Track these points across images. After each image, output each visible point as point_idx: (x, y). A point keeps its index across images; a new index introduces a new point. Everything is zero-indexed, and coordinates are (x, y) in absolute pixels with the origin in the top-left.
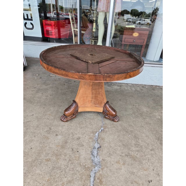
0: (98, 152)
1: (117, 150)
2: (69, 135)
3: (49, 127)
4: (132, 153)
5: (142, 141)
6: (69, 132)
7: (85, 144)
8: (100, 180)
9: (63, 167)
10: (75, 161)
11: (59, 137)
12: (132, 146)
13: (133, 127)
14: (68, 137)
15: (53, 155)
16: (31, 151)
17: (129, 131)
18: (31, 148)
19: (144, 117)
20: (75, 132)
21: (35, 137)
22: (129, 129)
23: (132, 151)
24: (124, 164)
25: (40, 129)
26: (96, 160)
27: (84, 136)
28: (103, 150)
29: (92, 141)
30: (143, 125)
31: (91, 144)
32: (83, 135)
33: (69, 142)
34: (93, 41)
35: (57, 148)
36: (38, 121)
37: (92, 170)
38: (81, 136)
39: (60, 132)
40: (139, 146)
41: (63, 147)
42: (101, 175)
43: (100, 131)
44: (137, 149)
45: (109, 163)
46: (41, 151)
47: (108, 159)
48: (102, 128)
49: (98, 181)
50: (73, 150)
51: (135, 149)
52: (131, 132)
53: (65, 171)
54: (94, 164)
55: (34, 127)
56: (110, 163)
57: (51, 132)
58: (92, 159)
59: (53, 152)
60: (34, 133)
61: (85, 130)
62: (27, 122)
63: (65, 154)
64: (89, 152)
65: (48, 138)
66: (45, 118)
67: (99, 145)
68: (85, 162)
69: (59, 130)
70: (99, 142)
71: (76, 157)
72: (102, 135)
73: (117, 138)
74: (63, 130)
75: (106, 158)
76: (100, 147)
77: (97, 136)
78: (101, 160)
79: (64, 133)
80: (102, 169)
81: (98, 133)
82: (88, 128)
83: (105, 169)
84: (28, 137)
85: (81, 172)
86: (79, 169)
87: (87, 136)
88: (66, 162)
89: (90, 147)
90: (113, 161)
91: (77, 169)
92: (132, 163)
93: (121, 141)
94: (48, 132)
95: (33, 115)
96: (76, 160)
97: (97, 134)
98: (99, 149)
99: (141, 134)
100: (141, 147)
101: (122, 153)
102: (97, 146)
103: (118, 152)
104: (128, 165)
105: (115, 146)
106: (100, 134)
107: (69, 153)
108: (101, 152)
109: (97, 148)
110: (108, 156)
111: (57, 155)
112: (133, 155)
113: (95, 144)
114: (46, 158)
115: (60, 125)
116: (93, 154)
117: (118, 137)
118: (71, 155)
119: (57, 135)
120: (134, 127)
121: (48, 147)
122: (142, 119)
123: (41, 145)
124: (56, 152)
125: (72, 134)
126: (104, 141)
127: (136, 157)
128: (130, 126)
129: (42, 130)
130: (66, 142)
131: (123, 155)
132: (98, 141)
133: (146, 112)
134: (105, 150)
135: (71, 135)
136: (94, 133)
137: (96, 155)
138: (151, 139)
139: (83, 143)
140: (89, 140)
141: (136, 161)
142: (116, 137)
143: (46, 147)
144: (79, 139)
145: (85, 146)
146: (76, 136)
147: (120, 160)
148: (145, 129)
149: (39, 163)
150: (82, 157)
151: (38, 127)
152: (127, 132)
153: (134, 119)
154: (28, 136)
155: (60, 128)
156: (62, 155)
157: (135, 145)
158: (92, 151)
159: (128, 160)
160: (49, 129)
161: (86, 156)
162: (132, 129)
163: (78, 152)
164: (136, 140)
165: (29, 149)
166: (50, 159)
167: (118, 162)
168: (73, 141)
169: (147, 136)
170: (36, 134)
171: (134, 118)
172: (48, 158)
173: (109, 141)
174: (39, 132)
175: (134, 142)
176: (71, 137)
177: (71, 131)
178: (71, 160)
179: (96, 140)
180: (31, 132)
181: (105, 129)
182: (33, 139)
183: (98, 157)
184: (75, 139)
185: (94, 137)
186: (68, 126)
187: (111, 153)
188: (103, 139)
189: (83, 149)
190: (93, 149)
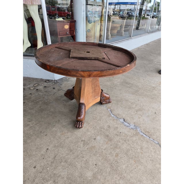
1: (131, 113)
2: (101, 130)
3: (80, 140)
4: (136, 109)
5: (131, 100)
6: (98, 130)
7: (116, 126)
8: (147, 132)
9: (128, 147)
10: (127, 138)
11: (98, 138)
14: (103, 132)
15: (113, 150)
16: (99, 166)
18: (96, 165)
19: (114, 88)
20: (101, 126)
21: (83, 157)
22: (119, 99)
24: (142, 116)
25: (76, 149)
26: (132, 126)
28: (127, 119)
30: (120, 92)
31: (119, 123)
33: (108, 134)
36: (62, 147)
37: (139, 133)
38: (108, 124)
39: (93, 135)
40: (133, 103)
41: (110, 140)
42: (144, 130)
43: (110, 112)
44: (135, 105)
45: (138, 122)
46: (105, 158)
47: (135, 121)
48: (109, 110)
49: (147, 133)
50: (117, 135)
52: (121, 99)
53: (133, 148)
54: (135, 129)
57: (88, 142)
59: (111, 148)
60: (78, 156)
61: (104, 119)
62: (54, 158)
63: (118, 141)
64: (125, 127)
65: (94, 147)
66: (65, 140)
67: (122, 119)
68: (131, 133)
69: (91, 135)
70: (120, 118)
71: (124, 136)
72: (115, 113)
74: (93, 132)
75: (133, 121)
76: (124, 119)
78: (133, 124)
79: (97, 133)
81: (111, 114)
82: (103, 117)
83: (141, 126)
85: (137, 139)
86: (134, 139)
87: (111, 121)
88: (126, 144)
89: (121, 124)
90: (137, 119)
91: (134, 140)
93: (125, 108)
94: (86, 143)
97: (113, 115)
98: (125, 121)
99: (126, 97)
102: (122, 120)
103: (133, 114)
105: (127, 112)
107: (118, 138)
108: (128, 121)
109: (123, 121)
111: (116, 147)
112: (138, 109)
113: (119, 120)
114: (114, 156)
116: (127, 126)
118: (121, 138)
119: (95, 139)
120: (118, 96)
121: (103, 151)
122: (115, 90)
123: (98, 155)
124: (112, 147)
125: (101, 128)
126: (121, 115)
127: (140, 109)
129: (79, 149)
130: (107, 136)
131: (135, 112)
133: (110, 84)
135: (102, 130)
136: (110, 116)
137: (129, 125)
138: (131, 96)
139: (115, 126)
141: (142, 110)
142: (121, 108)
143: (102, 152)
144: (109, 127)
145: (118, 126)
146: (106, 127)
147: (138, 116)
148: (124, 93)
149: (116, 164)
150: (126, 132)
152: (120, 101)
154: (77, 163)
155: (89, 133)
156: (118, 144)
159: (139, 113)
160: (82, 142)
161: (127, 130)
163: (121, 133)
165: (95, 167)
166: (116, 154)
167: (139, 118)
168: (110, 131)
169: (129, 96)
170: (81, 155)
171: (112, 92)
172: (114, 155)
173: (122, 113)
174: (79, 152)
175: (129, 103)
176: (104, 130)
177: (98, 128)
178: (125, 140)
179: (117, 118)
180: (75, 159)
181: (110, 109)
182: (85, 160)
183: (131, 124)
184: (108, 129)
185: (114, 118)
186: (91, 127)
187: (131, 117)
188: (119, 114)
189: (120, 129)
190: (124, 124)
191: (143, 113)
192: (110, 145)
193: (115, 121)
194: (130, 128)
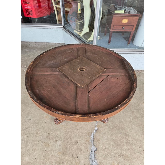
0: (95, 155)
1: (111, 151)
2: (68, 139)
3: (48, 132)
4: (124, 153)
5: (132, 139)
6: (67, 136)
7: (82, 148)
11: (59, 142)
12: (123, 145)
14: (67, 142)
15: (56, 163)
16: (36, 161)
17: (120, 128)
18: (36, 158)
19: (133, 110)
20: (72, 135)
21: (36, 145)
22: (120, 126)
23: (124, 150)
25: (40, 135)
26: (94, 163)
27: (81, 140)
28: (99, 153)
29: (89, 144)
30: (131, 120)
31: (89, 148)
32: (80, 138)
33: (69, 147)
34: (79, 24)
35: (58, 155)
36: (36, 126)
38: (79, 139)
39: (59, 137)
40: (130, 144)
41: (64, 154)
43: (95, 131)
44: (128, 147)
46: (45, 161)
47: (104, 162)
48: (96, 128)
50: (73, 155)
51: (127, 148)
52: (122, 129)
55: (34, 134)
57: (51, 138)
59: (56, 160)
60: (35, 141)
61: (81, 132)
62: (26, 128)
63: (67, 161)
64: (87, 157)
65: (49, 146)
66: (43, 122)
69: (58, 135)
70: (95, 144)
71: (76, 163)
72: (97, 136)
73: (110, 138)
74: (61, 134)
75: (102, 160)
76: (97, 150)
77: (93, 138)
78: (98, 163)
79: (63, 138)
81: (93, 134)
82: (83, 129)
84: (30, 146)
87: (84, 139)
89: (87, 151)
90: (109, 163)
92: (124, 163)
93: (114, 141)
94: (48, 138)
95: (30, 119)
97: (92, 136)
98: (96, 151)
99: (131, 130)
100: (131, 145)
101: (116, 154)
102: (93, 148)
103: (112, 153)
105: (109, 147)
106: (95, 135)
107: (70, 159)
108: (97, 155)
109: (94, 151)
110: (104, 158)
111: (60, 163)
112: (125, 154)
113: (91, 146)
115: (57, 129)
116: (91, 158)
117: (111, 136)
118: (72, 161)
119: (56, 141)
120: (124, 123)
121: (50, 155)
122: (131, 113)
123: (44, 154)
124: (58, 159)
125: (70, 138)
126: (99, 143)
127: (128, 156)
128: (121, 122)
129: (41, 137)
130: (66, 148)
131: (117, 155)
132: (94, 143)
133: (133, 104)
134: (101, 152)
135: (69, 139)
136: (89, 134)
137: (93, 159)
138: (139, 135)
140: (86, 143)
141: (128, 160)
142: (109, 136)
143: (49, 155)
144: (76, 142)
145: (83, 150)
146: (74, 140)
147: (115, 161)
148: (134, 124)
150: (82, 162)
151: (37, 133)
152: (118, 129)
155: (58, 133)
156: (64, 163)
157: (126, 143)
158: (90, 155)
159: (121, 160)
160: (48, 135)
161: (86, 161)
162: (122, 126)
163: (78, 157)
164: (126, 138)
165: (33, 159)
167: (113, 164)
168: (72, 146)
169: (136, 132)
170: (37, 142)
171: (123, 113)
173: (103, 142)
174: (39, 139)
175: (125, 140)
176: (70, 142)
177: (69, 135)
179: (92, 142)
180: (32, 140)
181: (99, 128)
182: (35, 147)
183: (95, 160)
184: (74, 143)
185: (90, 139)
186: (65, 130)
187: (106, 155)
188: (98, 140)
189: (82, 154)
190: (91, 153)
192: (59, 157)
193: (87, 143)
194: (90, 162)
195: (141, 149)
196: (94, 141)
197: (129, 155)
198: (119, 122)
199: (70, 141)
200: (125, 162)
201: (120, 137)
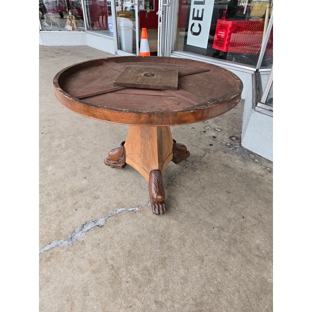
0: (92, 229)
1: (112, 249)
3: (91, 165)
4: (123, 273)
5: (164, 276)
6: (98, 184)
7: (93, 208)
8: (50, 257)
9: (48, 211)
10: (62, 216)
11: (85, 182)
12: (138, 266)
13: (184, 244)
14: (90, 189)
15: (57, 193)
16: (51, 176)
17: (167, 244)
20: (104, 188)
21: (70, 166)
22: (171, 242)
23: (127, 270)
24: (94, 272)
25: (82, 162)
26: (78, 235)
27: (104, 200)
28: (98, 232)
29: (104, 213)
30: (206, 258)
31: (98, 215)
32: (106, 197)
33: (85, 193)
35: (68, 190)
37: (59, 240)
38: (102, 198)
39: (92, 177)
40: (148, 277)
41: (73, 193)
42: (59, 252)
43: (131, 209)
44: (139, 276)
45: (82, 252)
46: (55, 182)
47: (88, 247)
48: (137, 209)
49: (48, 256)
50: (76, 204)
51: (136, 273)
52: (170, 248)
53: (43, 217)
54: (70, 236)
55: (81, 157)
56: (84, 253)
57: (85, 171)
58: (76, 229)
59: (61, 191)
60: (74, 162)
61: (115, 195)
63: (66, 201)
64: (83, 221)
65: (75, 175)
67: (103, 223)
68: (66, 226)
69: (93, 175)
70: (108, 221)
71: (67, 212)
72: (124, 216)
73: (135, 236)
74: (97, 178)
75: (89, 243)
76: (101, 227)
77: (117, 212)
78: (82, 240)
79: (93, 181)
80: (68, 250)
81: (124, 209)
82: (122, 195)
83: (70, 253)
84: (65, 162)
85: (50, 231)
86: (54, 226)
87: (106, 203)
88: (55, 210)
89: (92, 216)
90: (89, 255)
91: (52, 225)
92: (103, 282)
93: (134, 244)
95: (96, 144)
96: (64, 215)
97: (119, 210)
98: (98, 227)
99: (181, 267)
100: (150, 281)
101: (112, 259)
102: (101, 222)
103: (109, 252)
104: (97, 279)
105: (118, 242)
106: (124, 213)
107: (69, 203)
108: (94, 232)
109: (97, 224)
110: (94, 244)
111: (59, 197)
112: (121, 276)
113: (102, 218)
115: (100, 170)
116: (85, 226)
117: (139, 236)
118: (68, 207)
119: (85, 178)
120: (184, 246)
121: (64, 183)
123: (62, 177)
124: (63, 193)
125: (99, 188)
126: (115, 224)
127: (120, 283)
128: (182, 240)
129: (82, 164)
130: (81, 191)
131: (111, 262)
132: (110, 218)
134: (100, 235)
135: (95, 188)
136: (120, 205)
137: (84, 230)
138: (183, 289)
139: (93, 205)
140: (103, 208)
141: (112, 288)
142: (137, 234)
144: (96, 198)
145: (90, 211)
146: (98, 193)
147: (98, 263)
148: (201, 268)
150: (72, 218)
151: (84, 158)
152: (162, 242)
153: (206, 238)
155: (97, 174)
156: (62, 201)
157: (146, 269)
158: (88, 222)
159: (106, 274)
160: (88, 167)
162: (176, 246)
163: (76, 210)
164: (157, 264)
166: (51, 195)
167: (91, 262)
168: (88, 196)
170: (73, 164)
171: (207, 235)
172: (51, 192)
173: (120, 230)
174: (78, 163)
175: (149, 264)
177: (102, 184)
178: (60, 212)
179: (110, 215)
180: (73, 160)
181: (139, 212)
182: (66, 167)
183: (84, 234)
184: (93, 195)
185: (113, 210)
186: (106, 177)
187: (101, 245)
188: (118, 221)
189: (84, 212)
190: (91, 222)
191: (100, 284)
193: (104, 210)
194: (77, 228)
195: (154, 306)
196: (113, 217)
197: (123, 284)
198: (179, 236)
199: (94, 190)
200: (105, 282)
201: (149, 252)
